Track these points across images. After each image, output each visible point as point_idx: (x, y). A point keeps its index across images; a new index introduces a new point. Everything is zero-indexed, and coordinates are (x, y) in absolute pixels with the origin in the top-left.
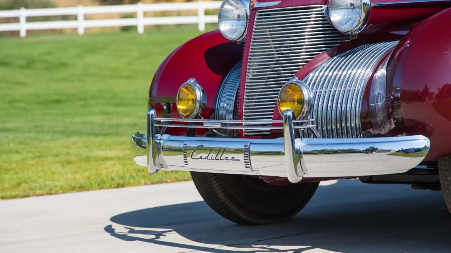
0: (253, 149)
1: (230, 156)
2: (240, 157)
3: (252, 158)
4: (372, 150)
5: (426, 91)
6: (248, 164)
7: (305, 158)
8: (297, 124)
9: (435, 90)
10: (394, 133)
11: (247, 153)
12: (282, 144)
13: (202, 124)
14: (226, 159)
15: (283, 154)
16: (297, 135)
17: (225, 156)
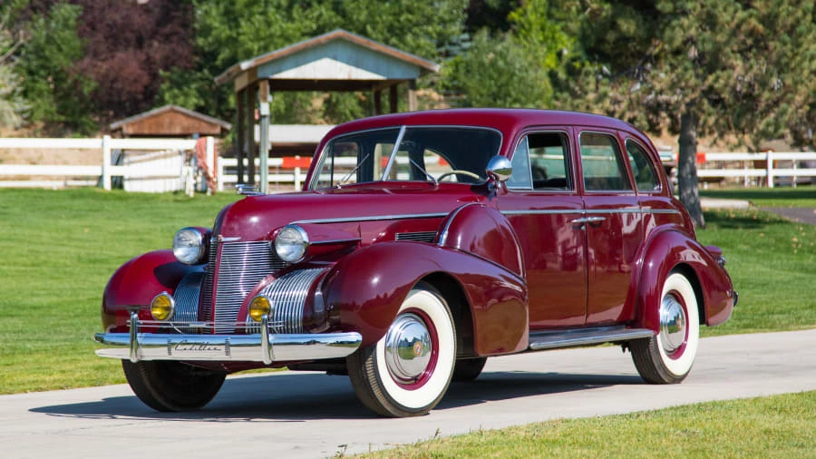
0: (232, 342)
1: (212, 347)
2: (223, 348)
3: (232, 348)
4: (314, 342)
5: (354, 304)
6: (227, 353)
7: (274, 347)
8: (270, 324)
9: (360, 303)
10: (329, 331)
11: (227, 345)
12: (260, 338)
13: (188, 325)
14: (209, 349)
15: (260, 345)
16: (271, 331)
17: (208, 347)
